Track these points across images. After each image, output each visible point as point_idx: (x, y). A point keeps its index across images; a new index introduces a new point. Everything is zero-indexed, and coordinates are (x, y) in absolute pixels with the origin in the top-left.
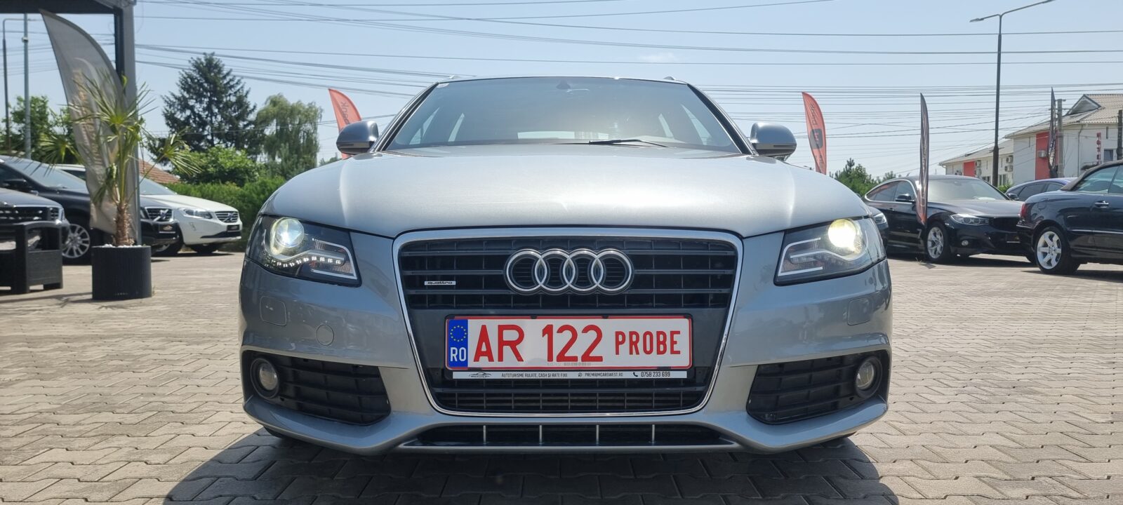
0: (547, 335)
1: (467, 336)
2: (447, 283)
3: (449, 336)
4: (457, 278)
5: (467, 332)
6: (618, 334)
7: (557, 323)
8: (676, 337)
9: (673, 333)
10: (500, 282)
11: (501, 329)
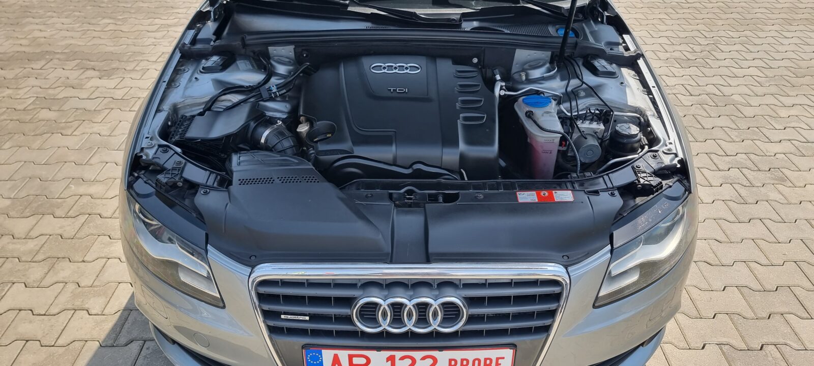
0: (390, 362)
1: (322, 360)
2: (301, 318)
3: (307, 360)
4: (309, 315)
5: (322, 357)
6: (450, 360)
7: (398, 354)
8: (500, 361)
9: (498, 359)
10: (348, 320)
11: (351, 357)
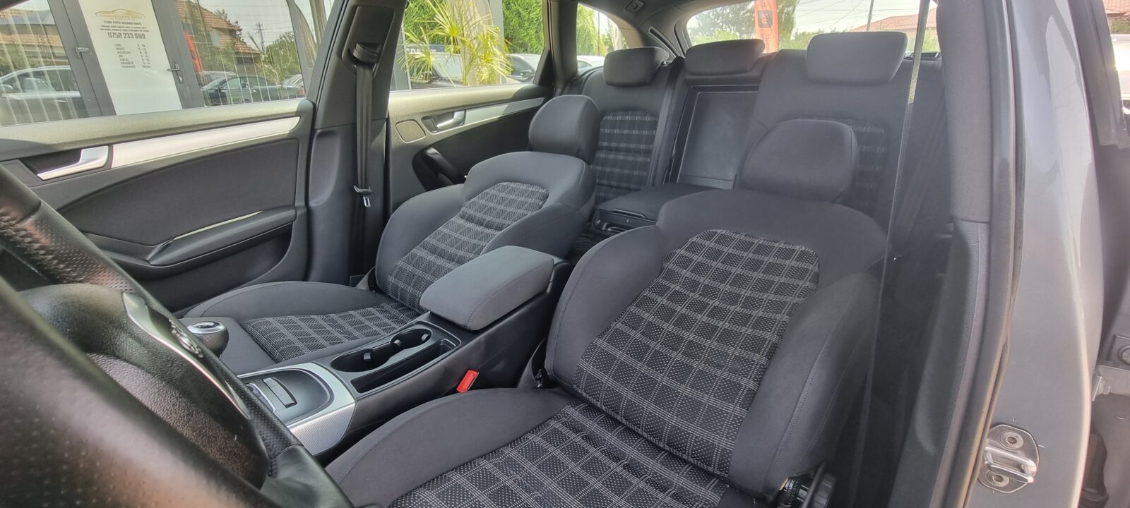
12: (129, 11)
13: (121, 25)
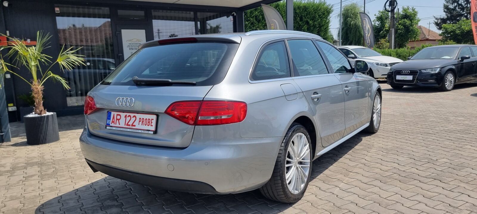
12: (138, 39)
13: (134, 45)
